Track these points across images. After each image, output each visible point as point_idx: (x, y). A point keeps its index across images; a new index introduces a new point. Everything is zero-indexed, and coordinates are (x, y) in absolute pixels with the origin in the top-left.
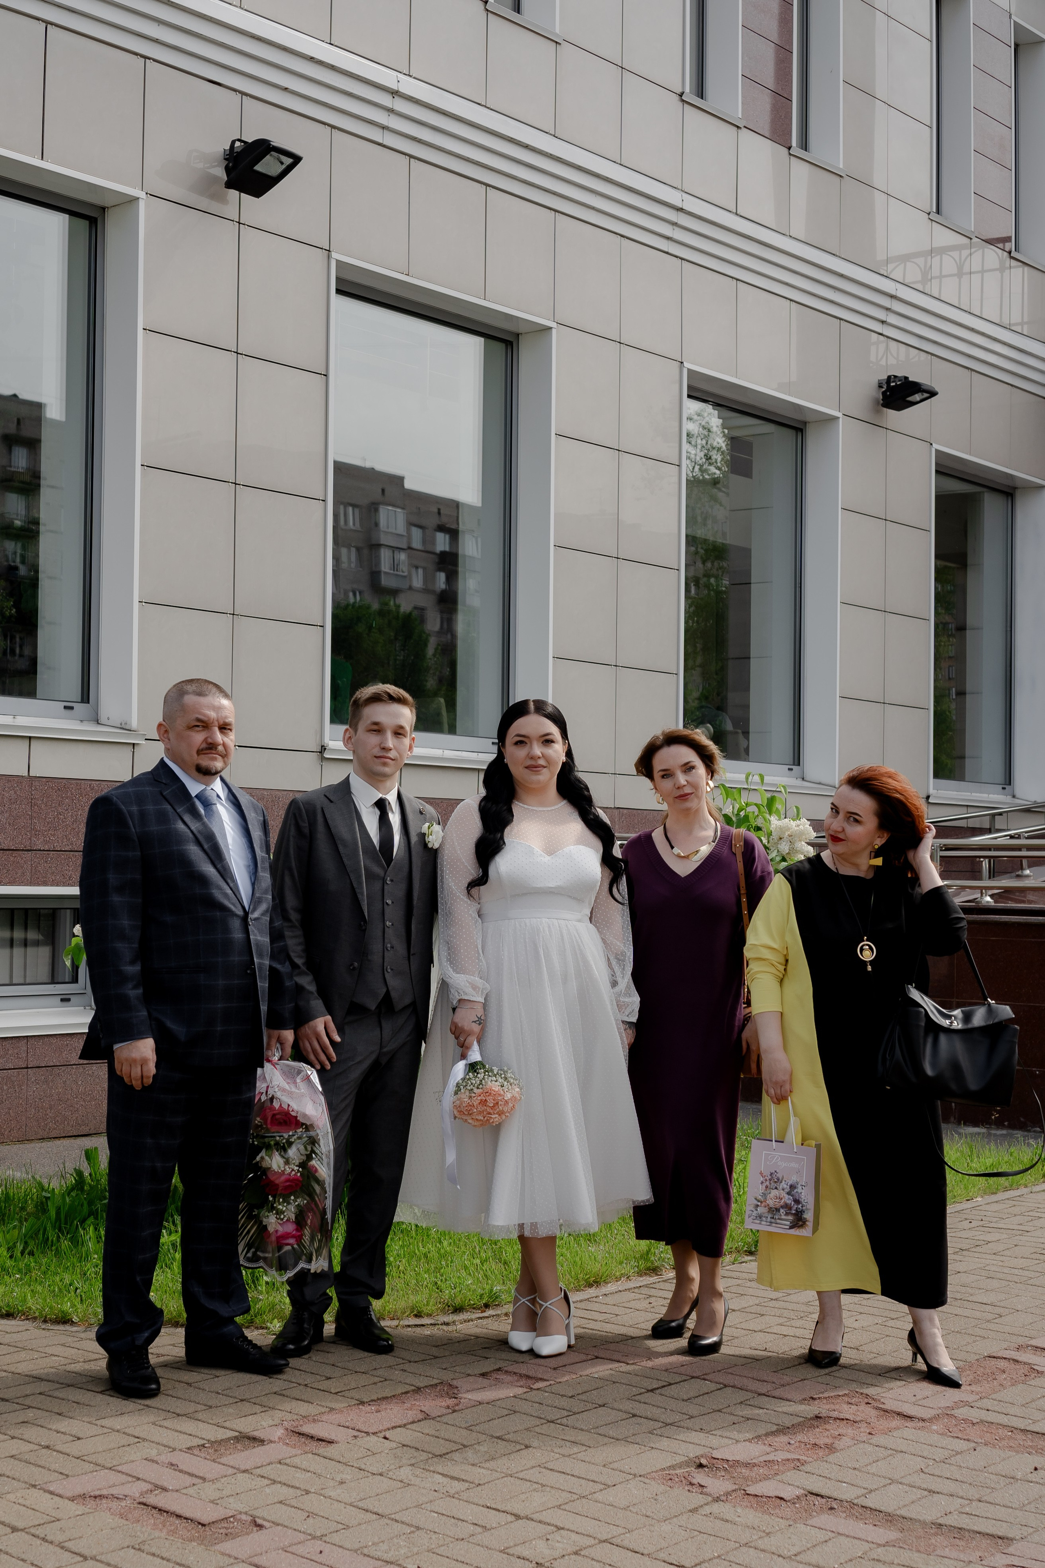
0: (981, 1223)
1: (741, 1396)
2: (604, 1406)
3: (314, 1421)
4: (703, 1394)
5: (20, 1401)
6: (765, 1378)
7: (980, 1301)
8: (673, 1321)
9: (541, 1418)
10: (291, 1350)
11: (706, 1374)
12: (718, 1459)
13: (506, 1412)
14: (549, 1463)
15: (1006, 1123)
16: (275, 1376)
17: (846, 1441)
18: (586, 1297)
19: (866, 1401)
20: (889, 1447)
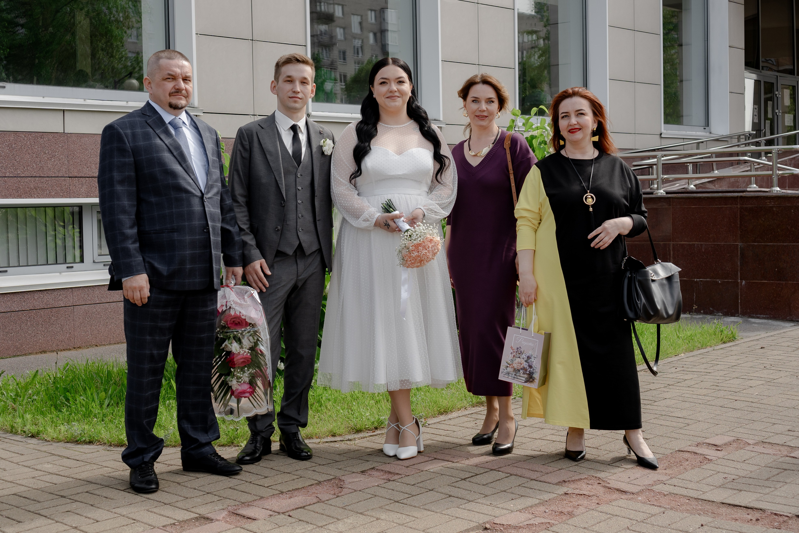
0: (682, 369)
1: (520, 481)
2: (432, 490)
3: (248, 505)
4: (496, 481)
5: (71, 497)
6: (537, 469)
7: (676, 416)
8: (485, 435)
9: (391, 500)
10: (247, 460)
11: (500, 468)
12: (497, 524)
13: (370, 496)
14: (389, 530)
15: (702, 311)
16: (233, 477)
17: (581, 509)
18: (438, 421)
19: (598, 482)
20: (609, 512)
